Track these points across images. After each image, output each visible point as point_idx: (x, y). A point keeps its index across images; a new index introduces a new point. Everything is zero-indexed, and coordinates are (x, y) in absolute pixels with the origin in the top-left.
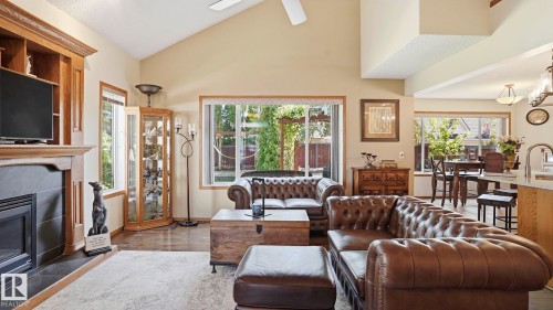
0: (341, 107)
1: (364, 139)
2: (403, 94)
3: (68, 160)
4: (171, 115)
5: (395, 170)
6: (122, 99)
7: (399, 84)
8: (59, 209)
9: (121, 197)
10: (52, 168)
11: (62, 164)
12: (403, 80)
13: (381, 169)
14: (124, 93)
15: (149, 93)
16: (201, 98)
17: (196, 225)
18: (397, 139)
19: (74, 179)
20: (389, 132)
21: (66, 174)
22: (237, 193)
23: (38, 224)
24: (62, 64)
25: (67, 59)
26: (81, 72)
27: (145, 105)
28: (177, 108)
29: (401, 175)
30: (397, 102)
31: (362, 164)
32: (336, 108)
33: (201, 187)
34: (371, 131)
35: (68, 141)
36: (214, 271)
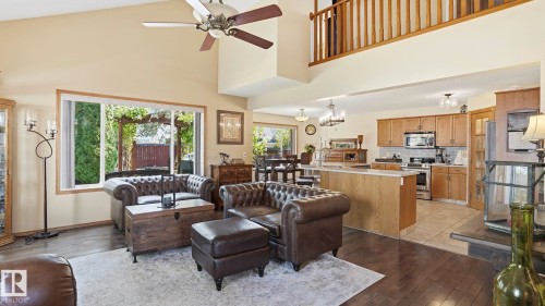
0: (202, 115)
1: (219, 142)
2: (246, 109)
4: (13, 107)
5: (243, 166)
7: (243, 100)
12: (246, 99)
13: (233, 166)
16: (59, 92)
17: (56, 235)
18: (242, 143)
20: (237, 137)
22: (124, 192)
29: (247, 169)
30: (242, 114)
31: (218, 162)
32: (198, 115)
33: (58, 192)
34: (226, 136)
36: (135, 261)
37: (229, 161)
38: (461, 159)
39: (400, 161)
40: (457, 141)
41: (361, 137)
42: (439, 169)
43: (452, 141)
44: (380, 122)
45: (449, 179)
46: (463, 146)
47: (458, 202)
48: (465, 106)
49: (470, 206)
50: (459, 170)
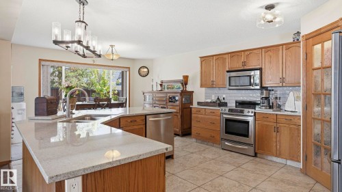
38: (293, 104)
39: (225, 104)
40: (288, 79)
41: (186, 78)
42: (265, 116)
43: (283, 80)
44: (204, 59)
45: (277, 130)
46: (296, 85)
47: (289, 163)
48: (298, 33)
49: (305, 171)
50: (291, 119)
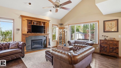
0: (97, 24)
3: (46, 35)
4: (64, 28)
6: (57, 26)
8: (46, 41)
9: (56, 41)
10: (44, 36)
11: (46, 36)
14: (57, 25)
15: (61, 25)
16: (69, 25)
18: (118, 32)
19: (47, 38)
21: (46, 37)
22: (69, 42)
23: (43, 43)
24: (46, 23)
25: (47, 23)
26: (48, 24)
27: (60, 27)
28: (65, 27)
34: (107, 29)
35: (47, 33)
37: (107, 39)
